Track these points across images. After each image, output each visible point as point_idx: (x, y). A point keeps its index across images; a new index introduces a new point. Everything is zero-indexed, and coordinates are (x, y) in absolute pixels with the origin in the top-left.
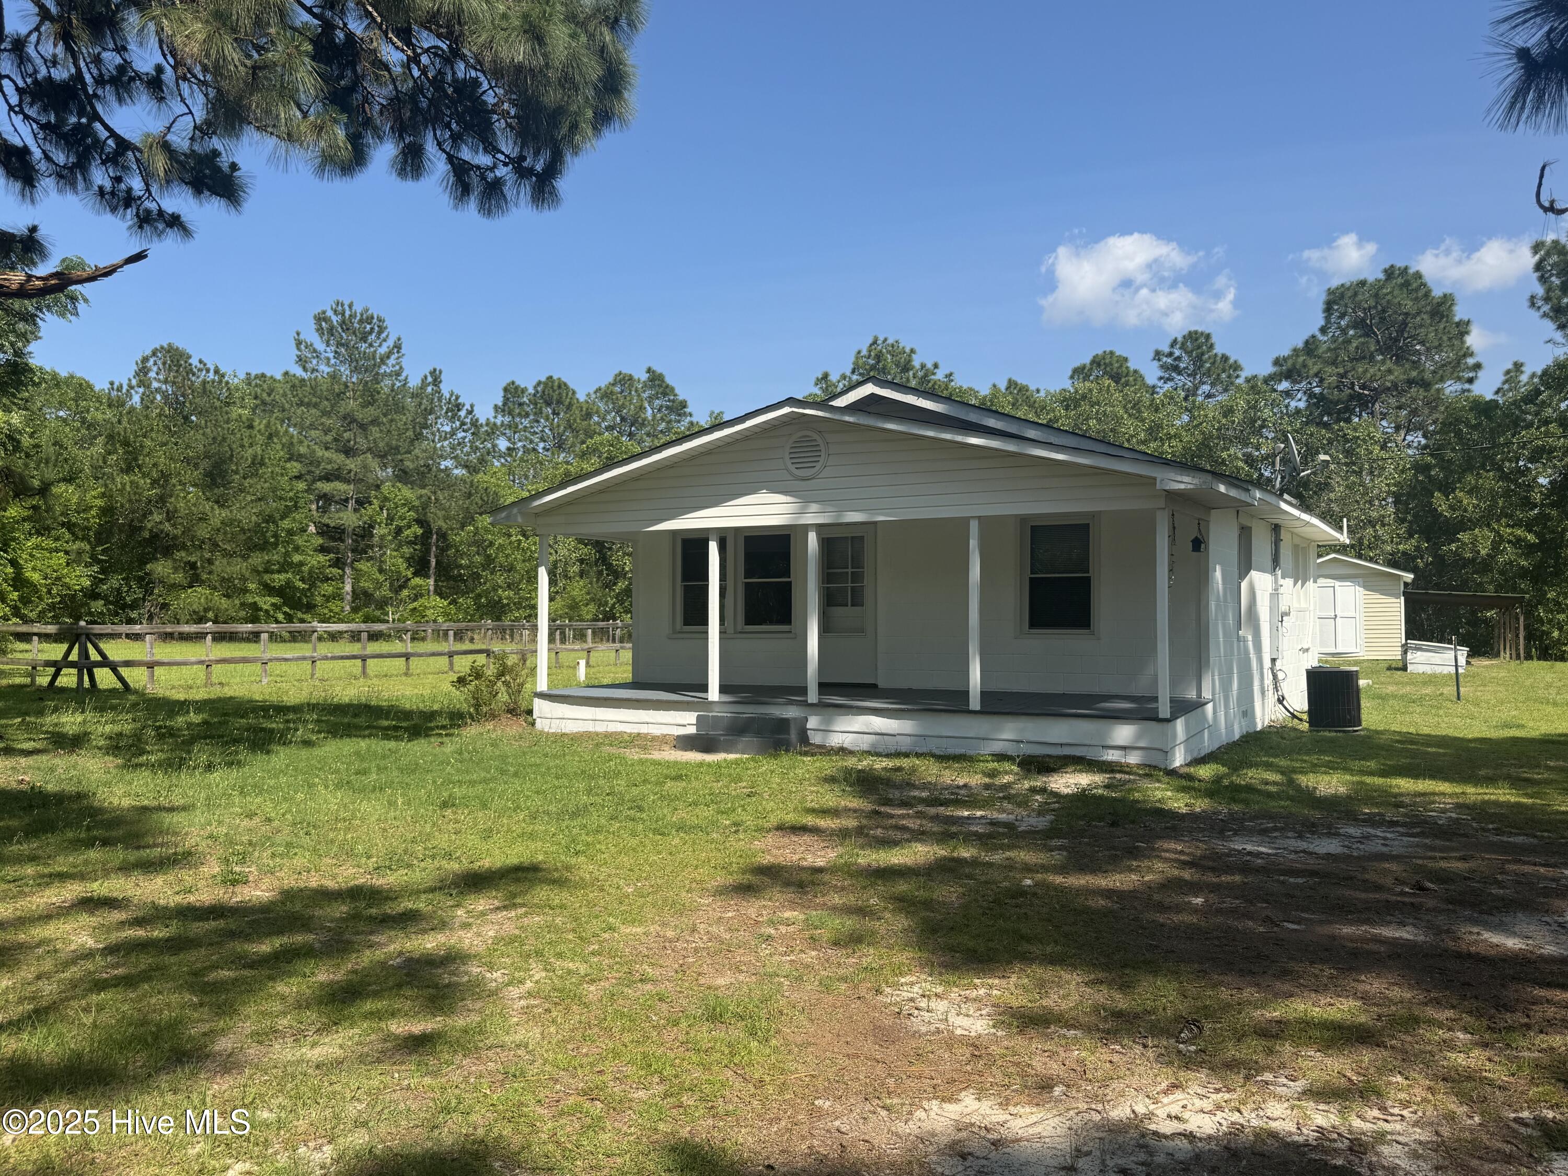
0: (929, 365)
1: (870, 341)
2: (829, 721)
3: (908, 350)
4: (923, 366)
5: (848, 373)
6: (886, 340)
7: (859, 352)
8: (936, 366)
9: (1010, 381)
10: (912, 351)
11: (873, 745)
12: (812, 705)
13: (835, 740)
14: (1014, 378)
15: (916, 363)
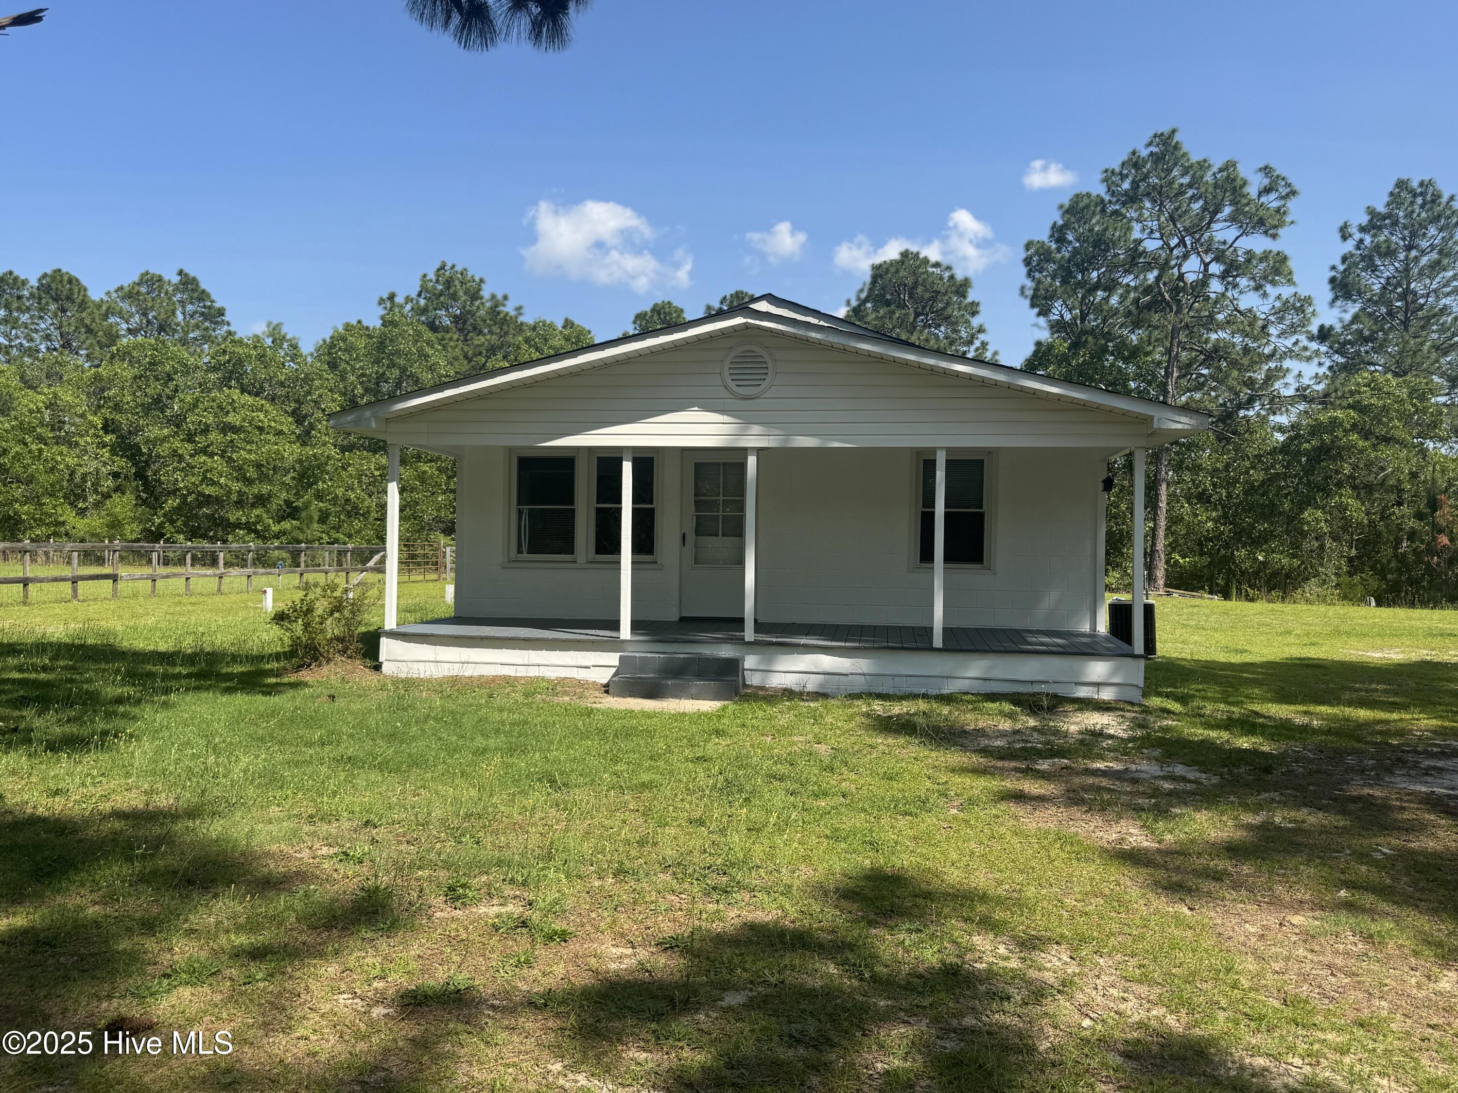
0: (499, 297)
1: (438, 266)
2: (770, 661)
3: (477, 279)
4: (493, 297)
5: (414, 295)
6: (453, 267)
7: (425, 276)
8: (505, 298)
9: (566, 320)
10: (482, 281)
11: (822, 685)
12: (750, 643)
13: (778, 681)
14: (570, 318)
15: (486, 293)
